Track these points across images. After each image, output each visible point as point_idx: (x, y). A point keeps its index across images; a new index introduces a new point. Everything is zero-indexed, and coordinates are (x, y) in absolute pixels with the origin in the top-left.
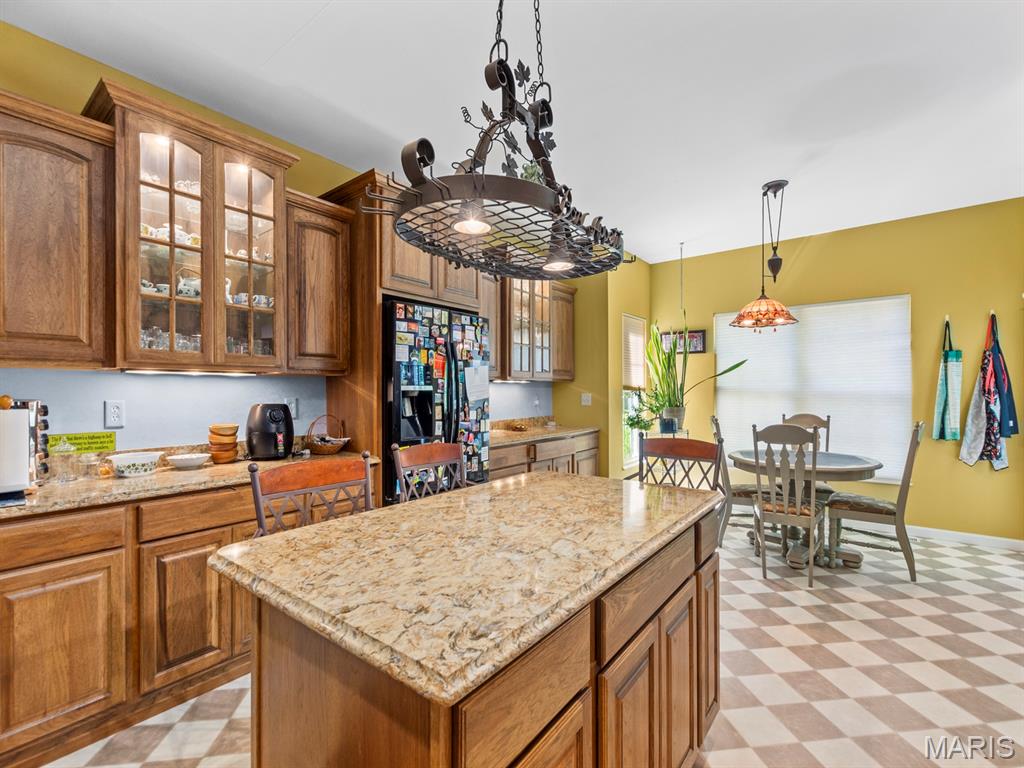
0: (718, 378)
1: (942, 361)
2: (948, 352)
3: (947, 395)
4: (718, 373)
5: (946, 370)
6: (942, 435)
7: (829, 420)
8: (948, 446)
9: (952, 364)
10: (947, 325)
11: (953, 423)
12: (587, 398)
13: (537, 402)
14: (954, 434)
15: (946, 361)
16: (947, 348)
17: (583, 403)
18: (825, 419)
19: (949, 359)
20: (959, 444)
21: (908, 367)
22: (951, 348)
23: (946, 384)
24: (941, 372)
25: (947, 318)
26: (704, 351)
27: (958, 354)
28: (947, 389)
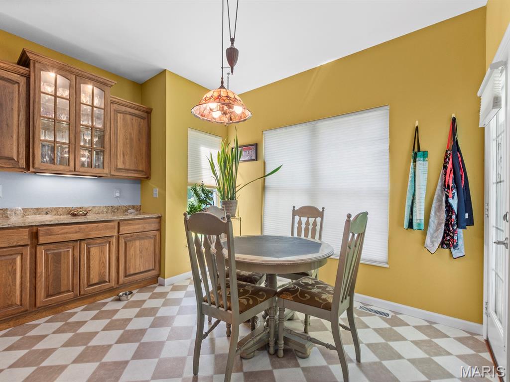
0: (266, 177)
1: (412, 161)
2: (417, 152)
3: (415, 190)
4: (266, 174)
5: (415, 169)
6: (411, 225)
7: (323, 211)
8: (416, 234)
9: (420, 163)
10: (417, 129)
11: (419, 216)
12: (156, 191)
13: (118, 194)
14: (419, 225)
15: (415, 161)
16: (416, 150)
17: (154, 196)
18: (321, 210)
19: (417, 159)
20: (425, 233)
21: (387, 167)
22: (419, 150)
23: (415, 181)
24: (411, 171)
25: (417, 124)
26: (256, 159)
27: (425, 155)
28: (415, 185)
